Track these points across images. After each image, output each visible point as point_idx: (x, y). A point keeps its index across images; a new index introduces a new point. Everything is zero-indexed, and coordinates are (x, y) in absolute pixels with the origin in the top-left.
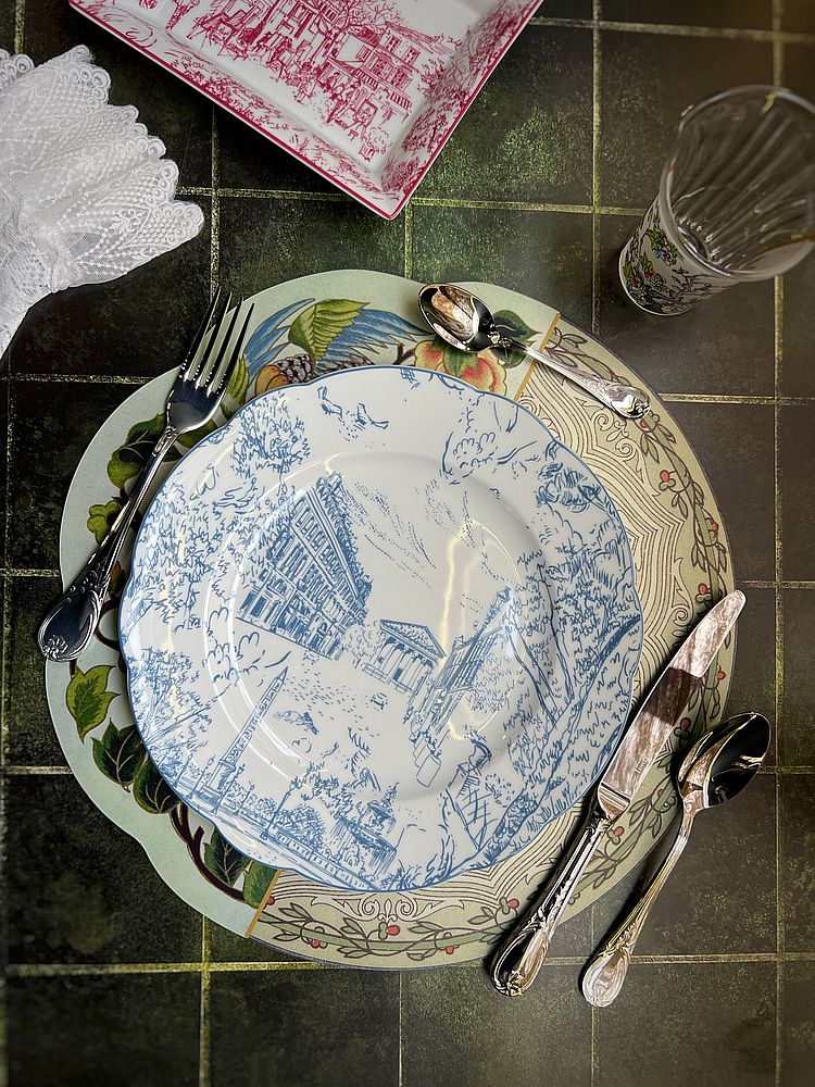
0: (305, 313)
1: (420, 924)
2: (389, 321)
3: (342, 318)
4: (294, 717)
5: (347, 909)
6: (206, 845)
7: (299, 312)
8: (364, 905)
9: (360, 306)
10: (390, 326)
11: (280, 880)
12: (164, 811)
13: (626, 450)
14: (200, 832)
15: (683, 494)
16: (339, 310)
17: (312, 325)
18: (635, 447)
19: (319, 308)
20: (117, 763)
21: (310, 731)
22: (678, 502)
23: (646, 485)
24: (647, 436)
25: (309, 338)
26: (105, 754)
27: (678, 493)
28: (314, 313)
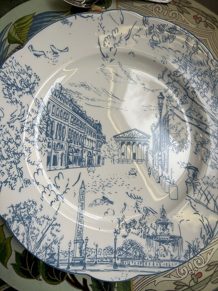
0: (11, 29)
1: (209, 265)
2: (48, 15)
3: (27, 24)
4: (98, 201)
5: (173, 278)
6: (91, 285)
7: (8, 30)
8: (179, 272)
9: (32, 15)
10: (49, 17)
11: (134, 283)
12: (62, 280)
13: (174, 15)
14: (85, 281)
15: (207, 21)
16: (24, 21)
17: (16, 33)
18: (177, 12)
19: (16, 25)
20: (28, 270)
21: (109, 204)
22: (207, 25)
23: (190, 24)
24: (179, 7)
25: (17, 38)
26: (21, 269)
27: (205, 21)
28: (15, 27)
